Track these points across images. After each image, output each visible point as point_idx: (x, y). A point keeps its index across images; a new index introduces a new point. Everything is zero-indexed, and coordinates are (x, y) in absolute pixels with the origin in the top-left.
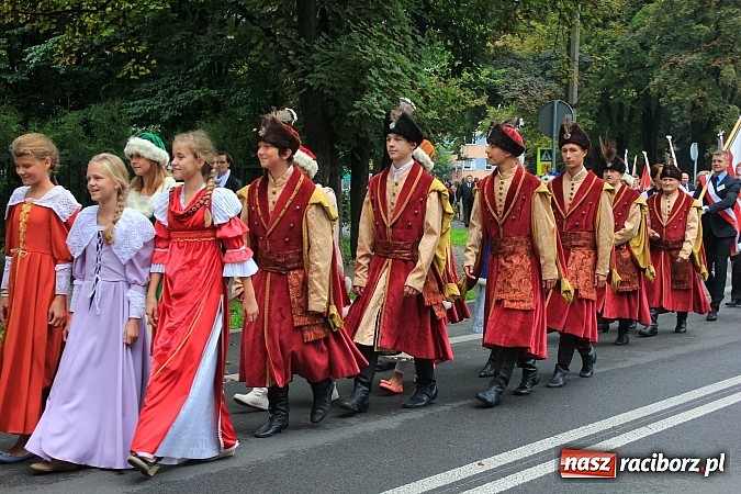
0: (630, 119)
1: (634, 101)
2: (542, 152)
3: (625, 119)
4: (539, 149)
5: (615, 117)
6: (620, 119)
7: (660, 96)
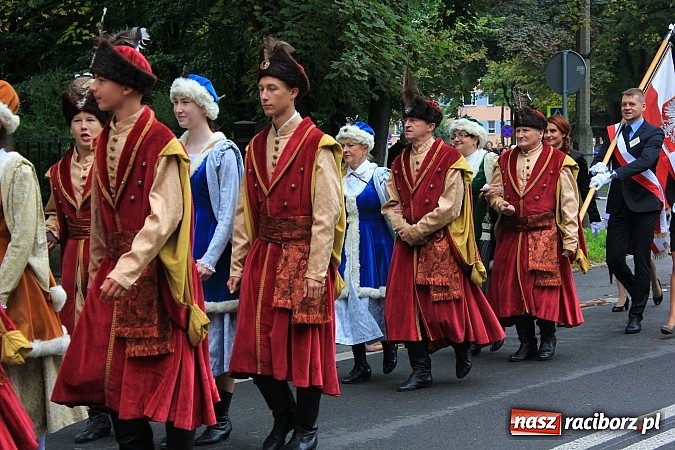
2: (553, 110)
4: (549, 108)
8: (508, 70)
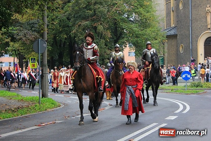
0: (64, 46)
1: (66, 39)
2: (32, 59)
3: (62, 46)
4: (30, 58)
5: (58, 45)
6: (60, 46)
7: (75, 37)
8: (17, 45)
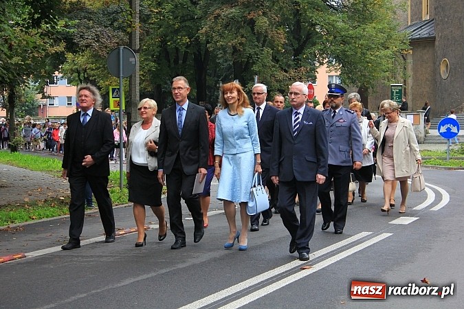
0: (185, 61)
1: (188, 46)
2: (114, 90)
3: (180, 62)
4: (111, 88)
5: (172, 61)
6: (176, 62)
7: (208, 42)
8: (81, 60)
